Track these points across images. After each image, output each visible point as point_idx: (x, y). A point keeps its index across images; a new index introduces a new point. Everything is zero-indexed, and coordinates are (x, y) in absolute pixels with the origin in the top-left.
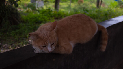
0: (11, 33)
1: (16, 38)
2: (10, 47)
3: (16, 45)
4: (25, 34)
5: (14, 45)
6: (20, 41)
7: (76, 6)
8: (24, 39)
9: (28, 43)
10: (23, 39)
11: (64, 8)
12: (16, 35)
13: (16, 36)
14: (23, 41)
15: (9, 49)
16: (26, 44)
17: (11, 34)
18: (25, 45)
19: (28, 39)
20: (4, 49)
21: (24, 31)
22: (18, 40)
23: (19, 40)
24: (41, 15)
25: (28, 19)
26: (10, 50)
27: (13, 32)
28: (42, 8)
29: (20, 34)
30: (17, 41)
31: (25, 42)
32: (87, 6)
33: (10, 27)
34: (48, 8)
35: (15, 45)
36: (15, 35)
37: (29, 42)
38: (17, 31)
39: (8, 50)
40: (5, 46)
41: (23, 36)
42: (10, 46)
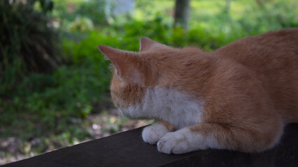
0: (29, 98)
1: (45, 119)
2: (28, 149)
3: (47, 141)
4: (79, 105)
5: (38, 141)
6: (60, 127)
7: (247, 12)
8: (74, 120)
9: (89, 136)
10: (69, 123)
11: (205, 19)
12: (47, 107)
13: (45, 111)
14: (71, 127)
15: (23, 153)
16: (80, 139)
17: (29, 105)
18: (76, 143)
19: (87, 123)
20: (6, 156)
21: (74, 96)
22: (52, 124)
23: (56, 124)
24: (130, 39)
25: (86, 52)
26: (27, 157)
27: (36, 95)
28: (129, 17)
29: (61, 104)
30: (49, 128)
31: (80, 134)
32: (287, 10)
33: (26, 80)
34: (152, 18)
35: (44, 143)
36: (41, 108)
37: (91, 132)
38: (50, 92)
39: (20, 158)
40: (9, 146)
41: (70, 110)
42: (26, 143)
